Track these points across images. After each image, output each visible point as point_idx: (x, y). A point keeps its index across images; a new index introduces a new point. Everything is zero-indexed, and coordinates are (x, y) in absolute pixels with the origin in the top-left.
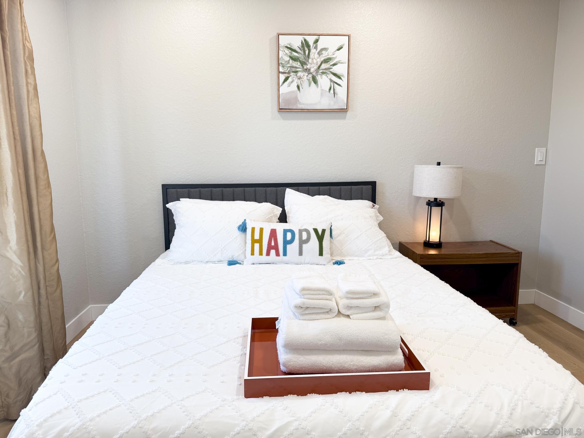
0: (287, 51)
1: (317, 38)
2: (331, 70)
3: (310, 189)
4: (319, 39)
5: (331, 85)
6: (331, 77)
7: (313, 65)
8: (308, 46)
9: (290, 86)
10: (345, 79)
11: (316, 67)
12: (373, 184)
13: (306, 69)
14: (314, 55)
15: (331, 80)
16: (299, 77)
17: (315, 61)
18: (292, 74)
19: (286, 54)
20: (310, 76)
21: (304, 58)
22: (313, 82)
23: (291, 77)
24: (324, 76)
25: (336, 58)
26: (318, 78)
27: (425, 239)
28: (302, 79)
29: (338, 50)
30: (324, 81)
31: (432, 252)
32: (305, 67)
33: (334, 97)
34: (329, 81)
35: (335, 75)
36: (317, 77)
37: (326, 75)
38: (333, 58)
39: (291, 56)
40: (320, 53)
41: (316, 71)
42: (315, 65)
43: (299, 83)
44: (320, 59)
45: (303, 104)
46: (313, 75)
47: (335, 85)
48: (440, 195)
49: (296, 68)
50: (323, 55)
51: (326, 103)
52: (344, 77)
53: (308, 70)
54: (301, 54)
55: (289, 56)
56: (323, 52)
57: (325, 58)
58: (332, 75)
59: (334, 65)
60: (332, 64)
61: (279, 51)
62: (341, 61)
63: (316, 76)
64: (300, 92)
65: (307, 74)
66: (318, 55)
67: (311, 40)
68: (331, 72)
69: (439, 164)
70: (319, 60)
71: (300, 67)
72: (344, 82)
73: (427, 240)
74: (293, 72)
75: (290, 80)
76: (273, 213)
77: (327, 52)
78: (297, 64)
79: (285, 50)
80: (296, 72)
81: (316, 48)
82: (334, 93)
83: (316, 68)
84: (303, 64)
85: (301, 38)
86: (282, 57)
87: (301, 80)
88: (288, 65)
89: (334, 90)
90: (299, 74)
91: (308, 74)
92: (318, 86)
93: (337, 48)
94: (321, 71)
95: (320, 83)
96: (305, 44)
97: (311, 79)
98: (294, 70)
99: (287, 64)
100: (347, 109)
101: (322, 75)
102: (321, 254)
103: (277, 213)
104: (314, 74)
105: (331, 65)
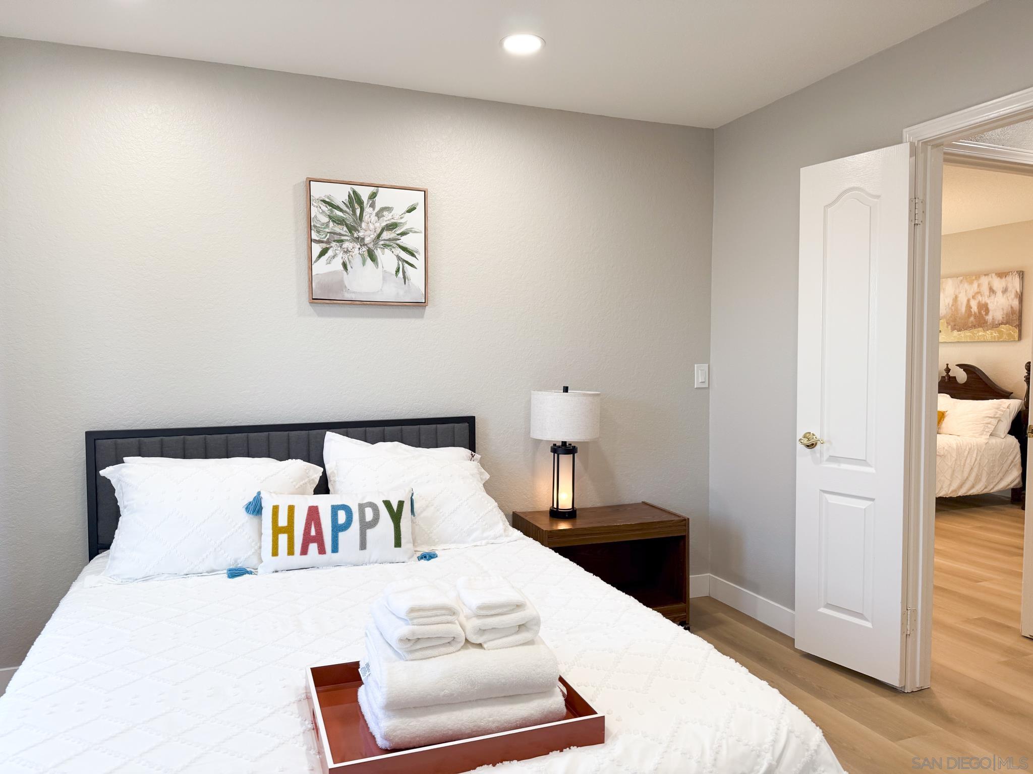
0: (324, 208)
1: (375, 191)
2: (398, 242)
3: (367, 431)
4: (377, 192)
5: (399, 265)
6: (398, 252)
7: (368, 233)
8: (361, 203)
9: (330, 263)
10: (421, 257)
11: (373, 236)
12: (470, 421)
13: (358, 238)
14: (370, 217)
15: (399, 258)
16: (346, 250)
17: (372, 227)
18: (333, 244)
19: (323, 212)
20: (364, 249)
21: (354, 221)
22: (369, 258)
23: (331, 249)
24: (387, 251)
25: (405, 223)
26: (378, 252)
27: (552, 505)
28: (351, 253)
29: (409, 211)
30: (388, 258)
31: (563, 526)
32: (355, 235)
33: (405, 284)
34: (396, 258)
35: (405, 249)
36: (375, 251)
37: (391, 249)
38: (401, 223)
39: (331, 215)
40: (379, 215)
41: (373, 241)
42: (372, 233)
43: (346, 259)
44: (380, 224)
45: (354, 292)
46: (369, 248)
47: (406, 265)
48: (570, 437)
49: (340, 234)
50: (385, 219)
51: (392, 291)
52: (419, 254)
53: (360, 240)
54: (348, 213)
55: (329, 216)
56: (385, 213)
57: (388, 222)
58: (399, 249)
59: (403, 234)
60: (399, 232)
61: (312, 206)
62: (413, 230)
63: (373, 249)
64: (348, 274)
65: (359, 246)
66: (376, 218)
67: (365, 193)
68: (397, 244)
69: (566, 390)
70: (377, 225)
71: (347, 234)
72: (419, 262)
73: (555, 506)
74: (334, 241)
75: (330, 253)
76: (308, 477)
77: (391, 214)
78: (343, 230)
79: (321, 205)
80: (342, 241)
81: (373, 206)
82: (404, 277)
83: (374, 238)
84: (351, 229)
85: (347, 189)
86: (316, 217)
87: (348, 254)
88: (327, 230)
89: (404, 272)
90: (346, 245)
91: (361, 245)
92: (378, 266)
93: (406, 209)
94: (382, 242)
95: (381, 261)
96: (355, 200)
97: (366, 254)
98: (336, 237)
99: (325, 228)
100: (425, 303)
101: (384, 249)
102: (398, 544)
103: (315, 476)
104: (371, 246)
105: (398, 235)
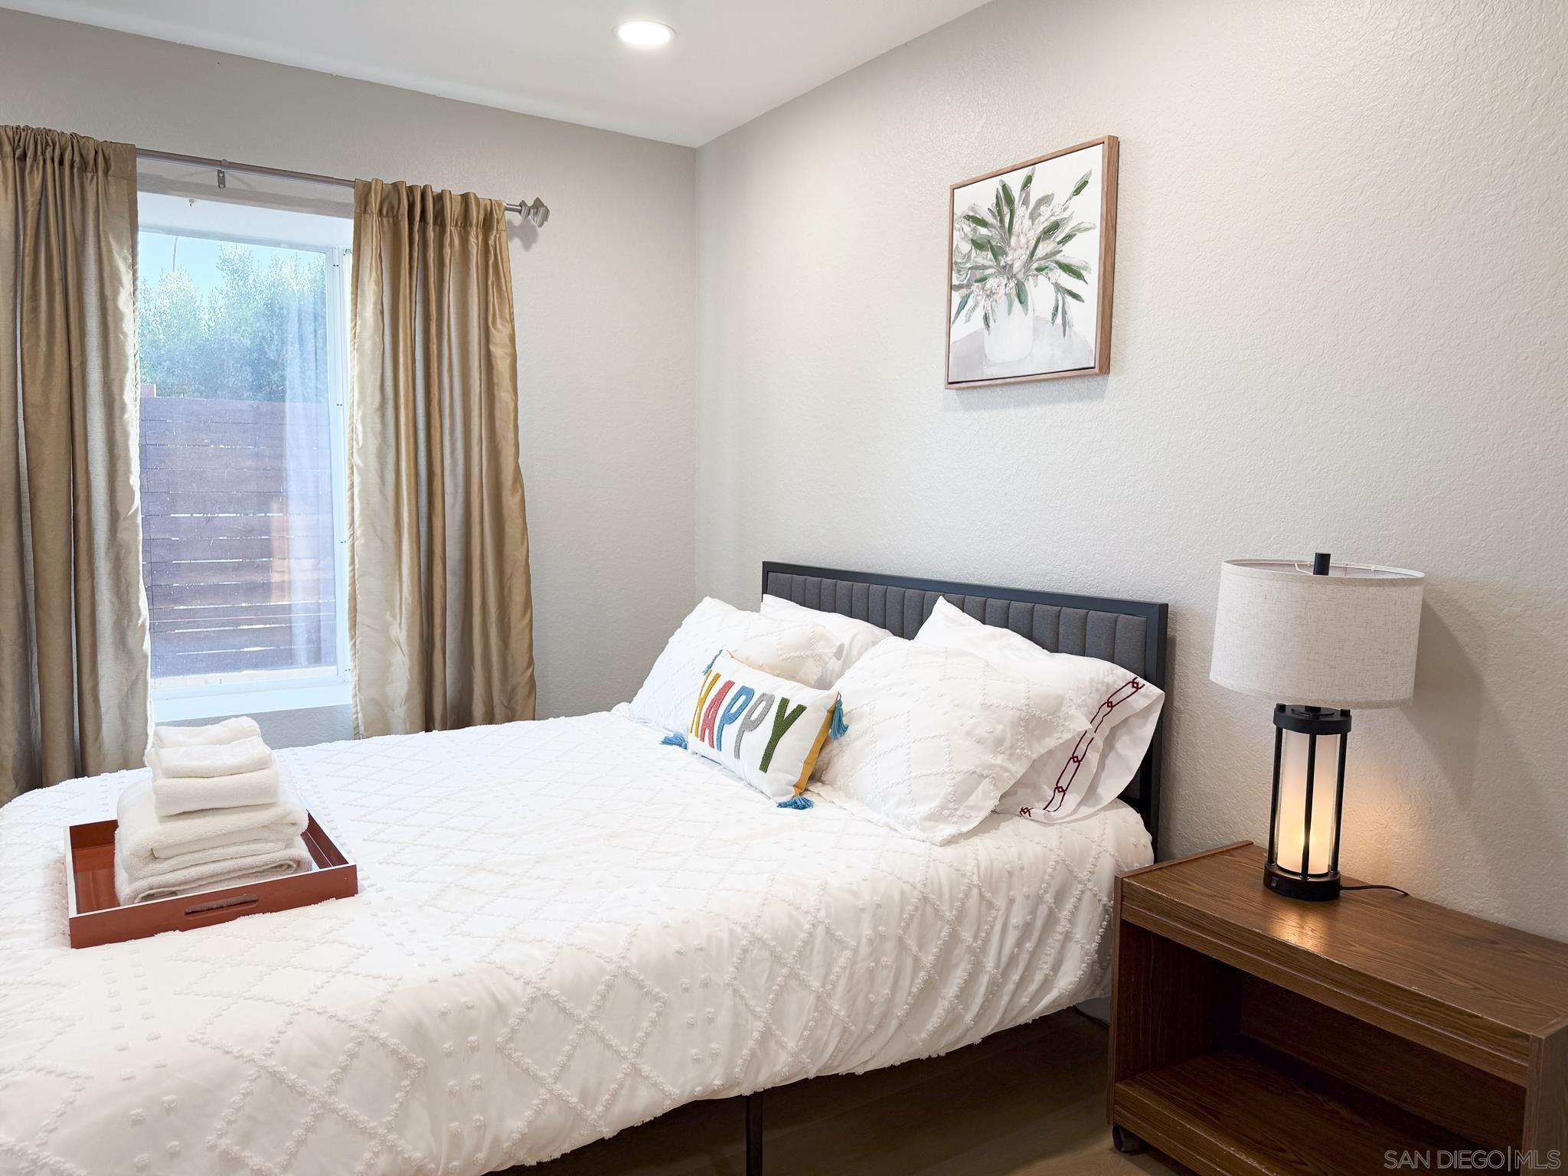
0: (968, 228)
1: (1030, 174)
2: (1058, 257)
4: (1033, 174)
5: (1057, 301)
6: (1056, 277)
7: (1019, 252)
8: (1010, 200)
9: (969, 321)
10: (1093, 277)
11: (1024, 257)
13: (1004, 267)
14: (1022, 223)
15: (1058, 288)
16: (988, 292)
17: (1023, 240)
18: (975, 286)
19: (966, 235)
20: (1012, 284)
21: (1002, 238)
22: (1017, 300)
23: (972, 295)
24: (1042, 278)
25: (1071, 217)
26: (1029, 286)
28: (995, 296)
29: (1077, 192)
30: (1041, 292)
32: (1002, 263)
33: (1064, 335)
34: (1052, 288)
35: (1067, 268)
36: (1026, 284)
37: (1047, 274)
38: (1065, 218)
39: (975, 238)
40: (1034, 216)
41: (1024, 266)
42: (1023, 251)
43: (989, 308)
44: (1035, 231)
45: (995, 365)
46: (1018, 280)
47: (1069, 299)
49: (984, 267)
50: (1042, 219)
51: (1046, 356)
52: (1090, 272)
53: (1006, 270)
54: (994, 227)
55: (972, 240)
56: (1043, 209)
57: (1046, 224)
58: (1059, 270)
59: (1068, 238)
60: (1059, 239)
61: (954, 231)
62: (1082, 226)
63: (1023, 281)
64: (989, 334)
65: (1006, 281)
66: (1030, 221)
67: (1015, 181)
68: (1057, 262)
70: (1032, 233)
71: (991, 264)
72: (1089, 289)
74: (977, 281)
75: (970, 303)
77: (1050, 207)
78: (985, 258)
79: (964, 226)
80: (983, 279)
81: (1026, 202)
82: (1064, 324)
83: (1025, 260)
84: (997, 253)
85: (994, 184)
86: (957, 247)
87: (992, 299)
88: (968, 265)
89: (1064, 313)
90: (991, 283)
91: (1008, 279)
92: (1027, 310)
93: (1073, 189)
94: (1035, 265)
95: (1032, 299)
96: (1006, 198)
97: (1014, 292)
98: (979, 274)
99: (966, 263)
101: (1037, 276)
102: (764, 767)
104: (1020, 276)
105: (1059, 243)
